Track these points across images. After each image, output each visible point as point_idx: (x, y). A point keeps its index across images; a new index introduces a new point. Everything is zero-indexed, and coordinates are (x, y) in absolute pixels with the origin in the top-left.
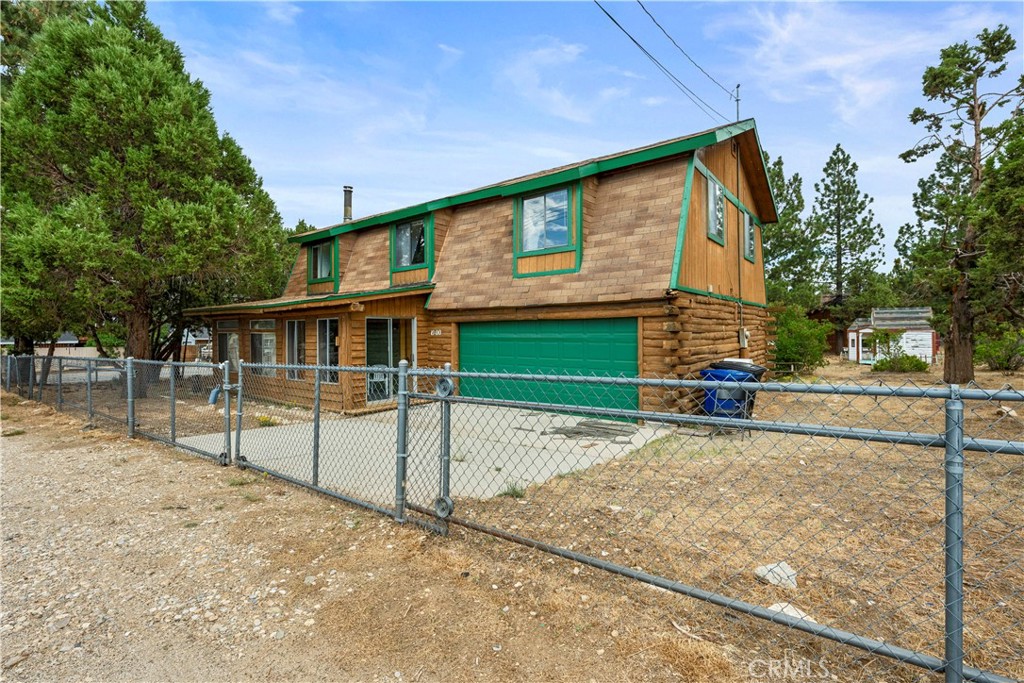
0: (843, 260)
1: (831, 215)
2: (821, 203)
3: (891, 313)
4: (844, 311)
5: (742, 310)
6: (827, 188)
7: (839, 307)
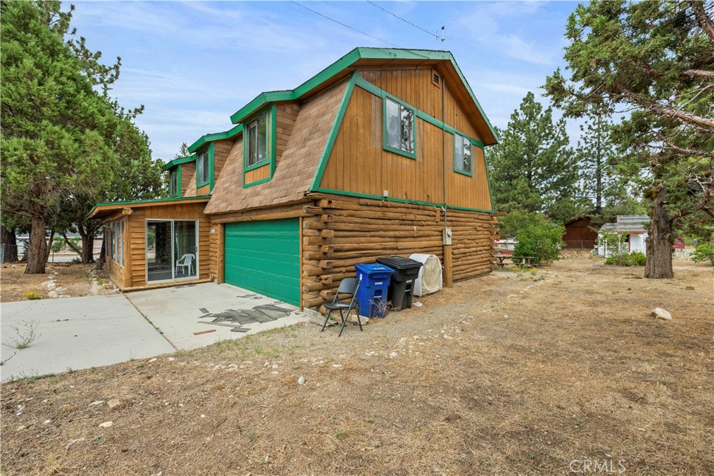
0: (602, 180)
1: (592, 147)
2: (585, 139)
3: (633, 219)
4: (602, 218)
5: (446, 214)
6: (590, 128)
7: (597, 215)
